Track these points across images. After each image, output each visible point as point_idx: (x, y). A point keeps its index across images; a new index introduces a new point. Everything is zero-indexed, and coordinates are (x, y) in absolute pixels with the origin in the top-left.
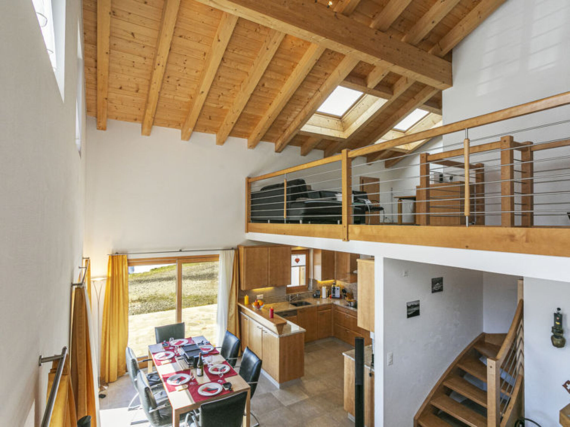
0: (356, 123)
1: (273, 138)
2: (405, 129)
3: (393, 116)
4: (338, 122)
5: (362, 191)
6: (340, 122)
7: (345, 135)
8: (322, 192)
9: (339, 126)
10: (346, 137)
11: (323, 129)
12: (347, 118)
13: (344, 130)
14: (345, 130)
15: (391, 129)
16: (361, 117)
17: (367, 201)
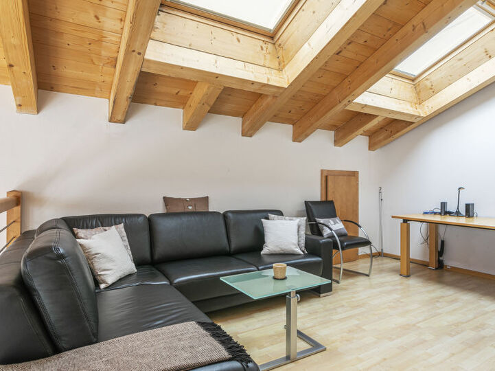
0: (309, 45)
1: (94, 84)
2: (415, 72)
3: (409, 27)
4: (264, 46)
5: (324, 200)
6: (270, 46)
7: (283, 79)
8: (230, 214)
9: (268, 56)
10: (285, 84)
11: (222, 61)
12: (285, 35)
13: (281, 67)
14: (284, 66)
15: (388, 72)
16: (323, 26)
17: (335, 223)
